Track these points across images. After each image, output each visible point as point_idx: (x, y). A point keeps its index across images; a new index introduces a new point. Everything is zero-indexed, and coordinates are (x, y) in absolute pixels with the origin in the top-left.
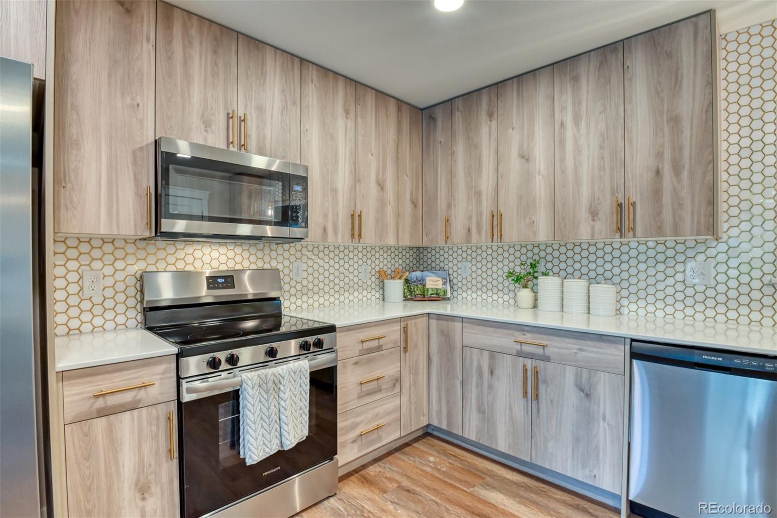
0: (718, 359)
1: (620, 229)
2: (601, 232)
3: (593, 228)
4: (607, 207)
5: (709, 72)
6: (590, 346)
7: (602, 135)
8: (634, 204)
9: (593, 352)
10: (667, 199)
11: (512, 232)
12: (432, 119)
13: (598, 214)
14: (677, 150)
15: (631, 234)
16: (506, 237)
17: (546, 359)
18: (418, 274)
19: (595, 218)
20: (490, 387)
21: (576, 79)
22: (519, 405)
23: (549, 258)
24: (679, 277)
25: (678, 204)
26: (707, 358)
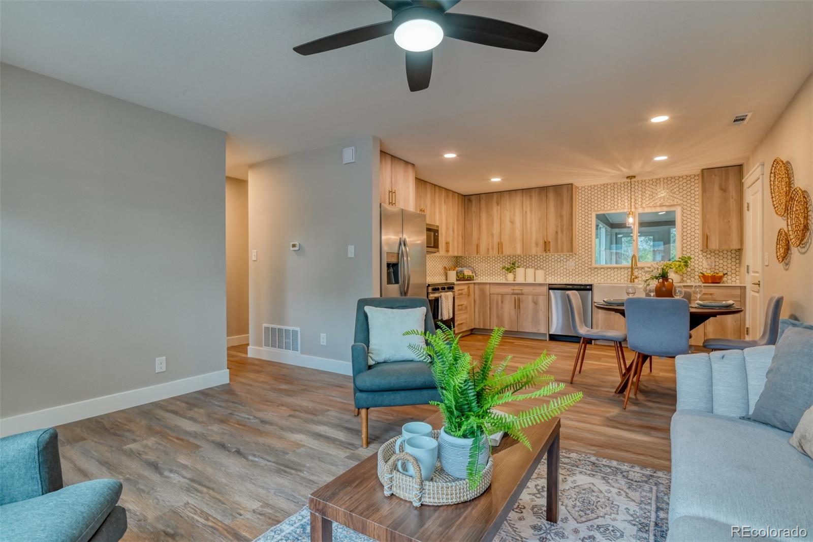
0: (571, 287)
1: (545, 250)
2: (539, 251)
3: (536, 250)
4: (541, 243)
6: (537, 288)
7: (540, 218)
8: (550, 242)
9: (538, 290)
10: (559, 241)
11: (507, 251)
12: (470, 200)
13: (538, 245)
14: (562, 226)
15: (549, 252)
16: (504, 253)
17: (522, 294)
18: (460, 269)
20: (502, 307)
21: (531, 196)
22: (513, 312)
23: (520, 261)
24: (565, 267)
25: (563, 243)
26: (568, 287)
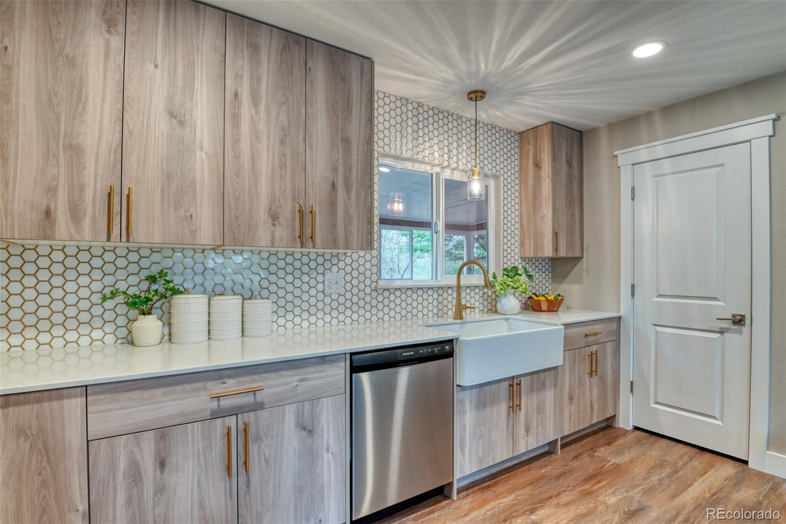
1: (300, 238)
2: (282, 240)
3: (273, 234)
4: (287, 211)
5: (369, 110)
6: (313, 373)
7: (283, 129)
8: (313, 213)
10: (340, 213)
11: (152, 227)
13: (278, 218)
14: (348, 169)
15: (311, 244)
17: (259, 407)
19: (275, 222)
20: (160, 490)
